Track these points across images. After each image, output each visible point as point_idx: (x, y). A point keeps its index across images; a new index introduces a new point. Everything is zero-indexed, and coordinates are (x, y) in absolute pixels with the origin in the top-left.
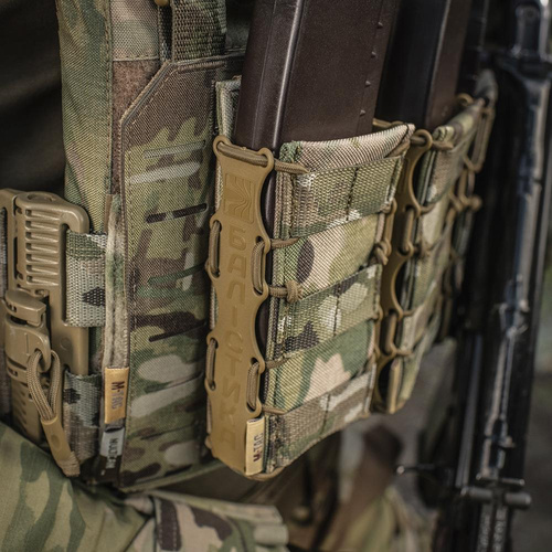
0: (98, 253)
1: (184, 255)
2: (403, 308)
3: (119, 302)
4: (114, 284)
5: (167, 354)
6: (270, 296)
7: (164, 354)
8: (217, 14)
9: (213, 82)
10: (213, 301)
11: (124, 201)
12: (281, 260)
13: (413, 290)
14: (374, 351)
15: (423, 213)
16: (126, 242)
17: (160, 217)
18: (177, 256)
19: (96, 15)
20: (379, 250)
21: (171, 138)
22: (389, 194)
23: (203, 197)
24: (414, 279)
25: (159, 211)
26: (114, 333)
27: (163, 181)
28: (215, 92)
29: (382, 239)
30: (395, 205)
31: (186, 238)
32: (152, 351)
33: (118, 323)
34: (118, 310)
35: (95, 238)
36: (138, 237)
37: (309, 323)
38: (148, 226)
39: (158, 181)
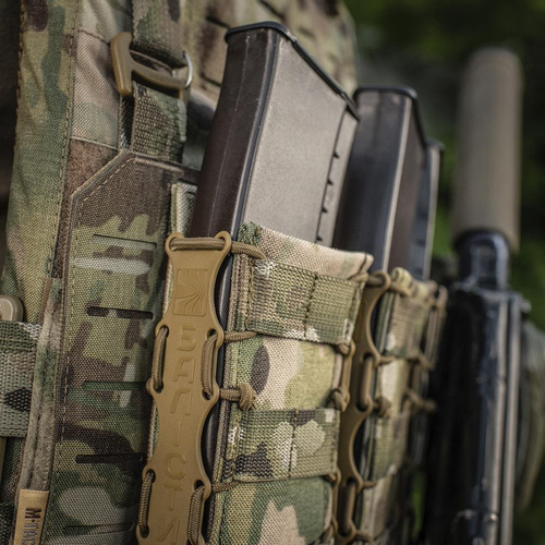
0: (28, 345)
1: (125, 364)
2: (363, 477)
3: (46, 406)
4: (43, 385)
5: (94, 485)
6: (220, 400)
7: (91, 484)
8: (177, 119)
9: (169, 185)
10: (153, 427)
11: (66, 284)
12: (235, 357)
13: (373, 454)
14: (332, 523)
15: (381, 364)
16: (63, 331)
17: (103, 312)
18: (117, 362)
19: (58, 93)
20: (336, 394)
21: (122, 229)
22: (347, 332)
23: (150, 304)
24: (374, 440)
25: (103, 305)
26: (35, 448)
27: (109, 273)
28: (170, 195)
29: (340, 384)
30: (353, 347)
31: (128, 346)
32: (77, 476)
33: (42, 434)
34: (44, 417)
35: (28, 328)
36: (76, 328)
37: (263, 444)
38: (89, 318)
39: (103, 271)
